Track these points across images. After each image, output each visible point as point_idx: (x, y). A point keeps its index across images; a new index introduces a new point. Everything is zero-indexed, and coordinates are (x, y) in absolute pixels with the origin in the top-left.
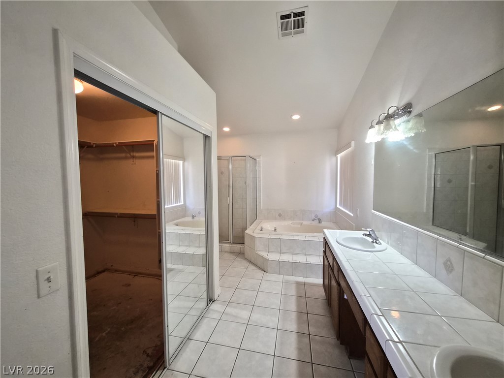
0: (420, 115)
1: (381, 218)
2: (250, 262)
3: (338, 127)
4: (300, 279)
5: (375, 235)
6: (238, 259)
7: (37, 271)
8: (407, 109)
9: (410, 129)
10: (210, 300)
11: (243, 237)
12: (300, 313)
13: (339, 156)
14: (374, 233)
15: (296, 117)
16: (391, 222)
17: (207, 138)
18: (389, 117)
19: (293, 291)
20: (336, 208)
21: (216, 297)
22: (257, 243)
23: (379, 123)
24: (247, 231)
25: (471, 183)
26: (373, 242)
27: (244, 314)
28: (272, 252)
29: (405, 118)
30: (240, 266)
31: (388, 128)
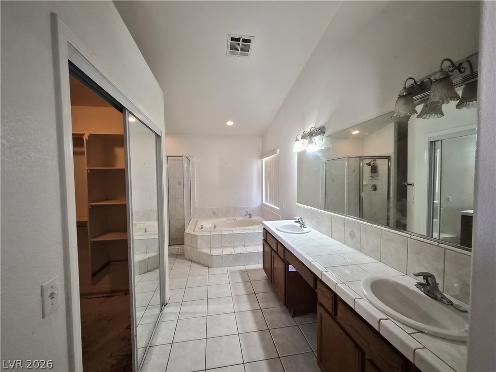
0: (329, 136)
1: (304, 208)
2: (192, 261)
3: (263, 135)
4: (242, 268)
5: (302, 221)
6: (177, 260)
7: (42, 287)
8: (321, 131)
9: (323, 145)
10: (163, 304)
11: (183, 238)
12: (249, 295)
13: (264, 160)
14: (302, 220)
15: (230, 123)
16: (312, 210)
17: (158, 137)
18: (311, 134)
19: (239, 279)
20: (262, 204)
21: (167, 300)
22: (199, 241)
23: (303, 137)
24: (187, 231)
25: (346, 182)
26: (301, 227)
27: (202, 308)
28: (214, 248)
29: (319, 137)
30: (183, 266)
31: (311, 142)
